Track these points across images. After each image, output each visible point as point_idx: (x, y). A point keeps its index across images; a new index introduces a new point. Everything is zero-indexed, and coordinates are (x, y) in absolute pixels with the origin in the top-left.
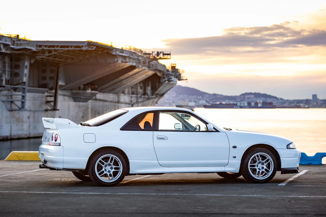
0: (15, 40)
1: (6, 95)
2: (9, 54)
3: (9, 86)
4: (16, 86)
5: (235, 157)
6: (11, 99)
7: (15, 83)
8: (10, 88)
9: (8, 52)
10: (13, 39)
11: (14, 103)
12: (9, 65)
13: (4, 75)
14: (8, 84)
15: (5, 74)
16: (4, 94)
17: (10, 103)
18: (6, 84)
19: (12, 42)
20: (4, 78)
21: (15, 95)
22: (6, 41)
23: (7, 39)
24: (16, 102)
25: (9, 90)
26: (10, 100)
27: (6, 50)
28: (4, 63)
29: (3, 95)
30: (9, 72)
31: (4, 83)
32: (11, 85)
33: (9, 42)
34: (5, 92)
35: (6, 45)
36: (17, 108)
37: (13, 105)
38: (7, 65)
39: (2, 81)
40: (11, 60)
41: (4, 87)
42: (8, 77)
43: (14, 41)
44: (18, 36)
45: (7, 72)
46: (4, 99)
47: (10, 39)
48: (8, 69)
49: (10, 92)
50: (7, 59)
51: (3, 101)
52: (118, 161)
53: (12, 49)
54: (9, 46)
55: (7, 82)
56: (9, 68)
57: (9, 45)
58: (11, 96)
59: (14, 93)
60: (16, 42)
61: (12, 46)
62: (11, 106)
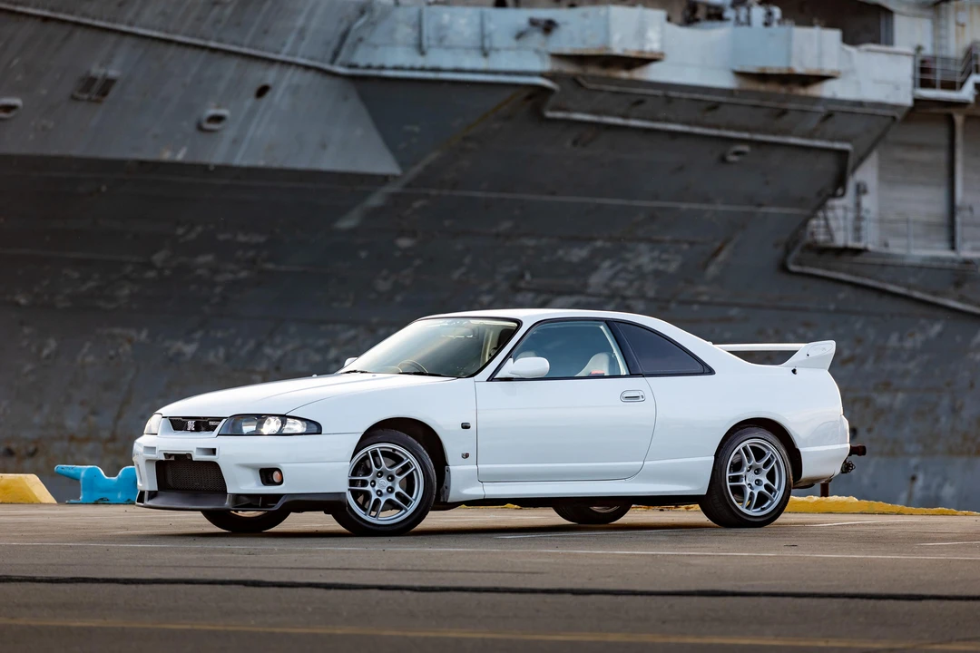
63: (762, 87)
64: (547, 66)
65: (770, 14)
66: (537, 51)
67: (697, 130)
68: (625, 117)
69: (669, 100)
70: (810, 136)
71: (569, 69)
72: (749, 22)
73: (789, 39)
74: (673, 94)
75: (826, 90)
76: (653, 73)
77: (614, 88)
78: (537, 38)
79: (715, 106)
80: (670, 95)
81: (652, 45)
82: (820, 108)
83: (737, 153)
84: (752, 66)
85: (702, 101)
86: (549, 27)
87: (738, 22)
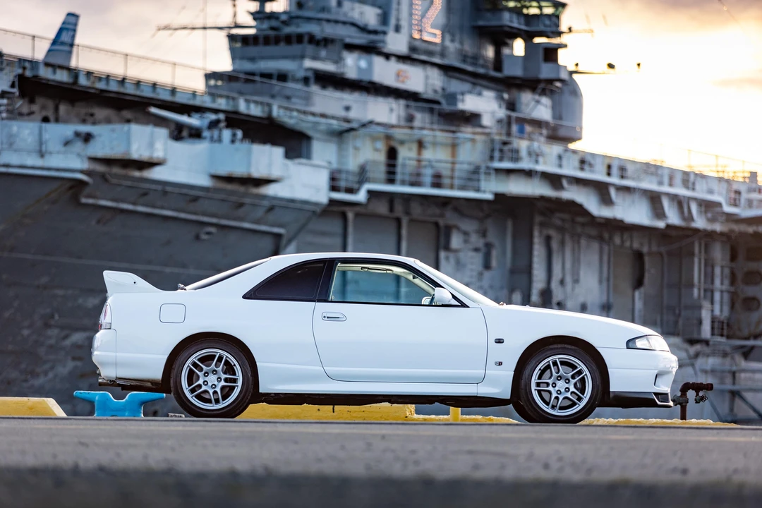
0: (743, 189)
1: (713, 371)
2: (722, 234)
3: (723, 340)
4: (751, 343)
5: (500, 364)
6: (734, 383)
7: (746, 332)
8: (728, 349)
9: (718, 227)
10: (735, 187)
11: (742, 398)
12: (727, 271)
13: (706, 305)
14: (721, 335)
15: (712, 303)
16: (708, 368)
17: (727, 396)
18: (713, 334)
19: (733, 195)
20: (705, 315)
21: (744, 371)
22: (711, 192)
23: (715, 186)
24: (749, 396)
25: (725, 355)
26: (729, 386)
27: (711, 220)
28: (706, 265)
29: (705, 372)
30: (726, 296)
31: (706, 331)
32: (728, 337)
33: (720, 194)
34: (712, 362)
35: (707, 206)
36: (753, 415)
37: (738, 401)
38: (718, 271)
39: (700, 322)
40: (733, 258)
41: (707, 342)
42: (721, 310)
43: (738, 193)
44: (754, 175)
45: (717, 296)
47: (725, 185)
48: (722, 283)
49: (728, 360)
50: (719, 254)
52: (235, 365)
53: (730, 218)
54: (718, 209)
55: (721, 327)
56: (727, 282)
57: (719, 205)
58: (734, 374)
59: (744, 364)
60: (744, 196)
61: (728, 209)
62: (732, 409)
63: (229, 187)
64: (85, 165)
65: (234, 135)
66: (79, 155)
67: (183, 215)
68: (134, 204)
69: (165, 193)
70: (257, 222)
71: (100, 168)
72: (220, 140)
73: (249, 153)
74: (168, 189)
75: (271, 190)
76: (156, 174)
77: (129, 183)
78: (79, 146)
79: (195, 199)
80: (167, 190)
81: (158, 154)
82: (266, 203)
83: (208, 233)
84: (223, 171)
85: (187, 195)
86: (87, 138)
87: (212, 140)
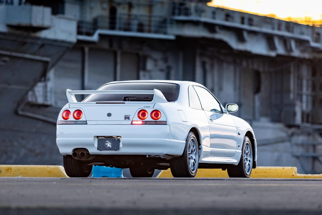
0: (321, 32)
1: (302, 145)
3: (309, 125)
6: (314, 152)
8: (311, 131)
9: (307, 56)
10: (317, 31)
11: (319, 161)
12: (310, 83)
13: (298, 103)
14: (308, 122)
15: (301, 101)
16: (299, 142)
17: (311, 160)
18: (302, 121)
19: (315, 36)
20: (298, 110)
21: (321, 144)
22: (302, 33)
23: (305, 30)
25: (309, 134)
26: (311, 154)
27: (303, 51)
28: (298, 79)
29: (297, 145)
30: (310, 99)
31: (298, 119)
32: (313, 123)
33: (308, 35)
34: (301, 139)
35: (301, 42)
37: (317, 163)
38: (305, 82)
39: (295, 114)
40: (314, 74)
41: (298, 127)
42: (307, 106)
43: (319, 34)
45: (304, 98)
46: (299, 151)
47: (310, 30)
48: (307, 90)
49: (311, 138)
50: (305, 72)
51: (297, 157)
53: (315, 50)
54: (307, 45)
55: (306, 117)
56: (310, 89)
57: (308, 42)
58: (314, 146)
59: (320, 140)
61: (313, 44)
